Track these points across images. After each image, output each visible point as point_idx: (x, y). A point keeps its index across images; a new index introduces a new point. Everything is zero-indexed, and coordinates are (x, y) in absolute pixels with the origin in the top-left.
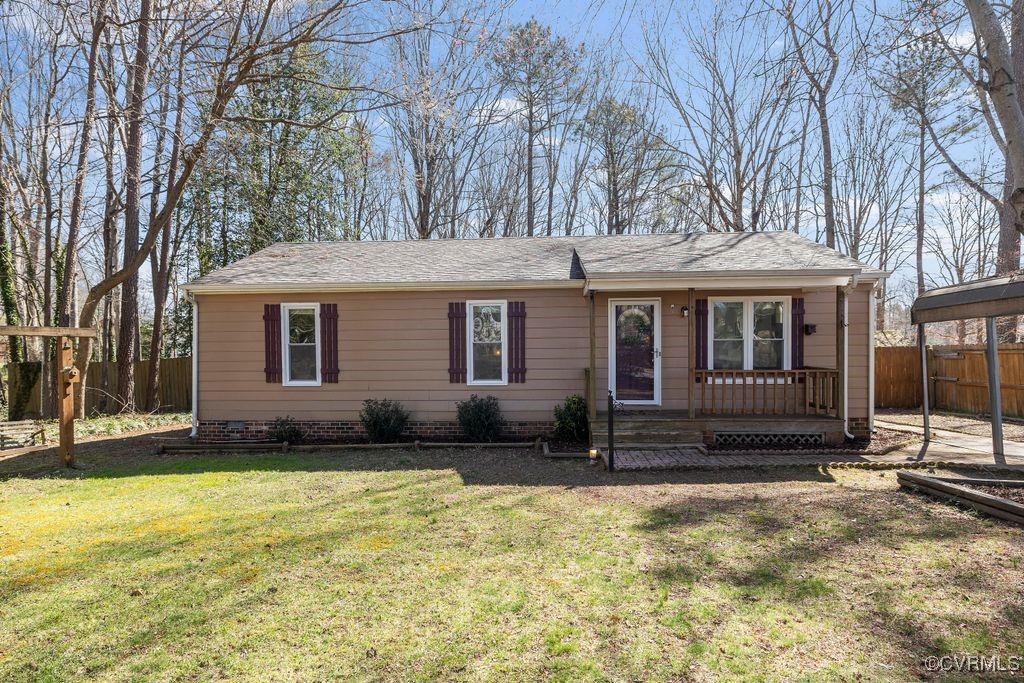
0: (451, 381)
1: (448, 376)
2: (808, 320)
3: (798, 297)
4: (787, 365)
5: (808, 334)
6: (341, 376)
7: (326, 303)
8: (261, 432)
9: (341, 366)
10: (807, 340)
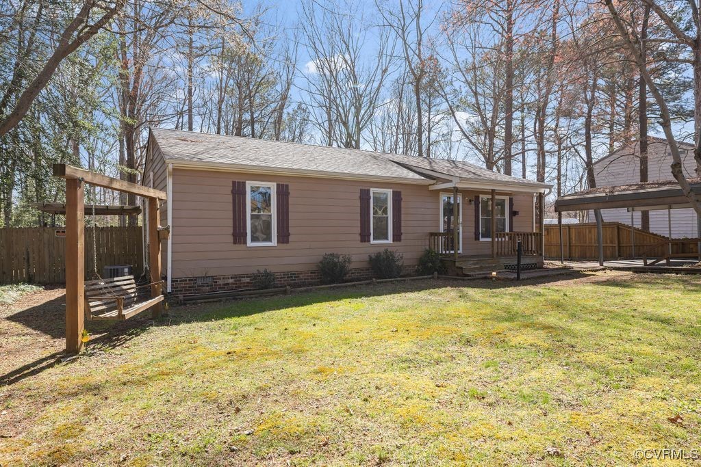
0: (361, 241)
1: (359, 238)
2: (515, 209)
3: (511, 197)
4: (507, 230)
5: (515, 215)
6: (291, 238)
7: (281, 183)
8: (228, 284)
9: (291, 230)
10: (515, 218)
